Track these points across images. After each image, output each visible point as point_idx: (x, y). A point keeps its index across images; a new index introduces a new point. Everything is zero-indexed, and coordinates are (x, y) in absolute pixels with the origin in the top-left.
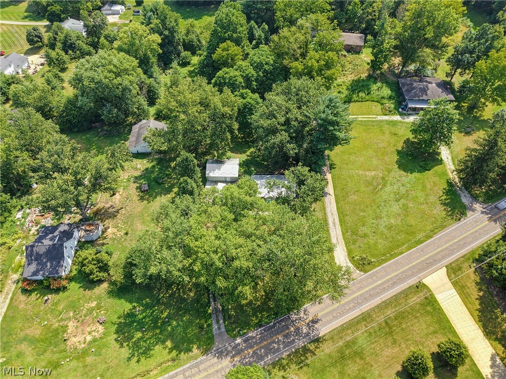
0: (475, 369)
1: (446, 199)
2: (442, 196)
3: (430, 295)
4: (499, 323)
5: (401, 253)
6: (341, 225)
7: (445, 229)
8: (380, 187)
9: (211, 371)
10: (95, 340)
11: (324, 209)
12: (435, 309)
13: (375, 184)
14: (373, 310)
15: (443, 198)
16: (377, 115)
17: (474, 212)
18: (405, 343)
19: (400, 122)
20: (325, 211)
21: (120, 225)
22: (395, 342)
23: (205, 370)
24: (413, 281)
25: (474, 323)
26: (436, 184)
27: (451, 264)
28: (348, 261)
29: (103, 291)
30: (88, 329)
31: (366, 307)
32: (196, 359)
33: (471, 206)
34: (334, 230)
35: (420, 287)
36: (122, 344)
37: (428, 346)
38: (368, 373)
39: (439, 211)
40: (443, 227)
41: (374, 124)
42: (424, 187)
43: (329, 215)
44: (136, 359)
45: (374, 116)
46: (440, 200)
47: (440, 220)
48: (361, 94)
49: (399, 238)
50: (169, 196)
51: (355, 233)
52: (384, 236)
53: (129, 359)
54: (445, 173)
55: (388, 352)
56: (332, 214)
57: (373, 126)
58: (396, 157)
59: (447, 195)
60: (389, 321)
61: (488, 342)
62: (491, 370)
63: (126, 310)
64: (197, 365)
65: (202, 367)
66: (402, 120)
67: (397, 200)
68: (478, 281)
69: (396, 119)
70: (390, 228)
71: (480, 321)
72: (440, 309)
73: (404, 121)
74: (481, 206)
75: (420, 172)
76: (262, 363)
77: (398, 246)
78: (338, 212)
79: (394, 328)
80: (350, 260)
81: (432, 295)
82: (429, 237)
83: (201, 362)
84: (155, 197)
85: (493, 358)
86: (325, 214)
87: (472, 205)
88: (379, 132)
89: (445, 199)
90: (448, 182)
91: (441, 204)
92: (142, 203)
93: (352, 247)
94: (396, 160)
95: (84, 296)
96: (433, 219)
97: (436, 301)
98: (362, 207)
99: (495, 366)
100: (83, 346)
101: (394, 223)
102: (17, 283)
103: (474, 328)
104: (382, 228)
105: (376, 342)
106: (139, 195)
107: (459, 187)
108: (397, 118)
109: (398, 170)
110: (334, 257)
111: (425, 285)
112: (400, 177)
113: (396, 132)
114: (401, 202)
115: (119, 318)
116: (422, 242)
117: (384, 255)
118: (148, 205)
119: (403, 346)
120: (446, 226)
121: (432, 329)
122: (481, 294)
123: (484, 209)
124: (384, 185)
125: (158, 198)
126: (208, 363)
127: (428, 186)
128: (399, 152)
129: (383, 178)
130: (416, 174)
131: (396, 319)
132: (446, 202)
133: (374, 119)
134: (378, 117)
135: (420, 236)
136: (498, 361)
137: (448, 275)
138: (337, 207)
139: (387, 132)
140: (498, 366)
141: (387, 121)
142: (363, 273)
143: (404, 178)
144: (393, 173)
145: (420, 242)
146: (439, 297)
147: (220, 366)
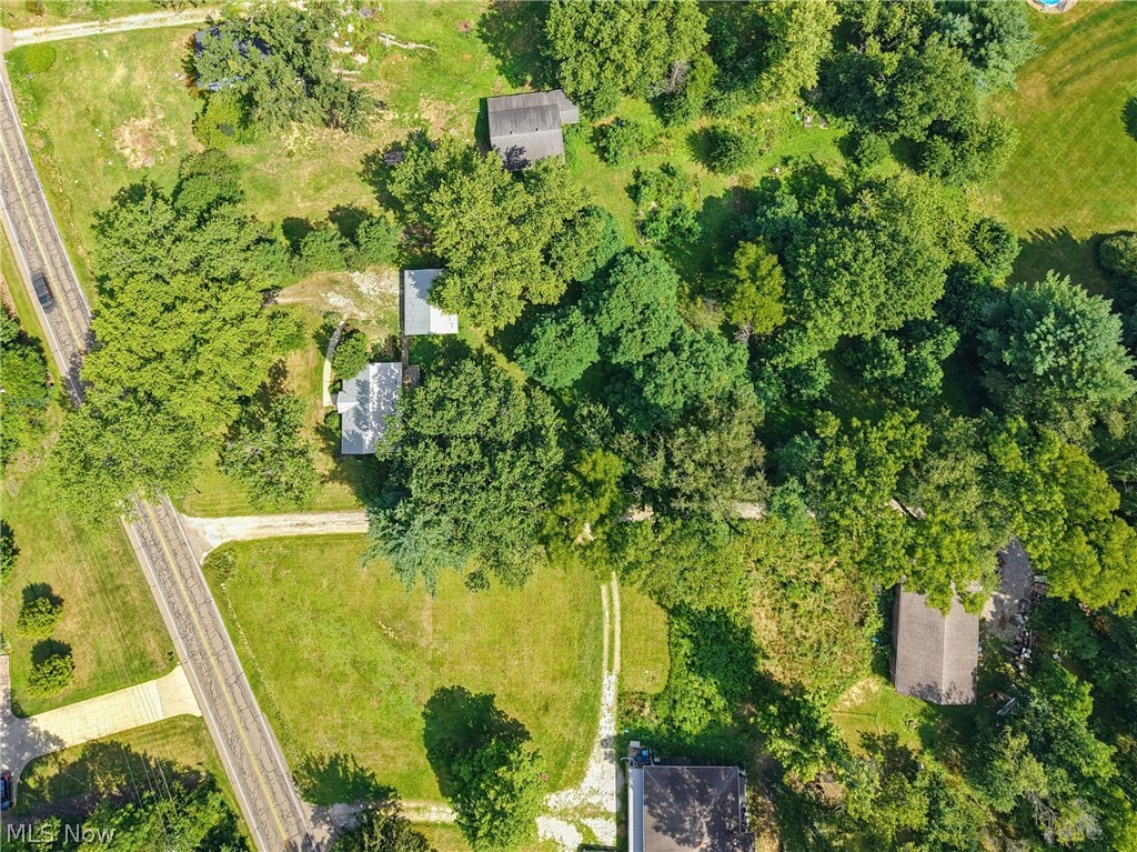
0: (45, 705)
1: (345, 769)
2: (355, 764)
3: (157, 672)
4: (106, 774)
5: (235, 640)
6: (299, 537)
7: (277, 741)
8: (391, 635)
9: (72, 326)
10: (125, 160)
11: (337, 509)
12: (133, 672)
13: (399, 625)
14: (138, 569)
15: (350, 765)
16: (621, 677)
17: (312, 820)
18: (88, 608)
19: (591, 733)
20: (331, 510)
21: (307, 138)
22: (92, 594)
23: (74, 318)
24: (180, 648)
25: (109, 732)
26: (389, 763)
27: (206, 728)
28: (225, 540)
29: (192, 149)
30: (139, 147)
31: (142, 557)
32: (89, 303)
33: (324, 818)
34: (289, 523)
35: (171, 660)
36: (116, 199)
37: (81, 644)
38: (54, 544)
39: (323, 746)
40: (284, 740)
41: (586, 661)
42: (386, 732)
43: (323, 517)
44: (96, 222)
45: (617, 666)
46: (345, 756)
47: (301, 740)
48: (686, 645)
49: (269, 646)
50: (376, 207)
51: (283, 561)
52: (273, 617)
53: (96, 214)
54: (414, 793)
55: (79, 581)
56: (324, 523)
57: (580, 658)
58: (474, 689)
59: (355, 775)
60: (121, 592)
61: (80, 743)
62: (42, 730)
63: (163, 190)
64: (81, 305)
65: (78, 313)
66: (598, 739)
67: (355, 664)
68: (174, 769)
69: (602, 722)
70: (291, 631)
71: (112, 741)
72: (134, 682)
73: (597, 745)
74: (325, 842)
75: (424, 736)
76: (76, 395)
77: (251, 639)
78: (328, 535)
79: (111, 598)
80: (226, 544)
81: (157, 675)
82: (265, 703)
83: (84, 312)
84: (371, 183)
85: (57, 741)
86: (325, 510)
87: (327, 823)
88: (557, 667)
89: (346, 767)
90: (389, 790)
91: (337, 755)
92: (359, 162)
93: (254, 552)
94: (468, 688)
95: (184, 125)
96: (304, 727)
97: (147, 679)
98: (341, 587)
99: (47, 740)
100: (118, 147)
101: (302, 643)
102: (208, 23)
103: (102, 727)
104: (291, 616)
105: (94, 564)
106: (378, 152)
107: (372, 810)
108: (608, 727)
109: (437, 685)
110: (234, 515)
111: (173, 669)
112: (417, 685)
113: (552, 712)
114: (349, 669)
115: (153, 184)
116: (255, 687)
117: (236, 609)
118: (354, 173)
119: (84, 606)
120: (284, 746)
121: (105, 658)
122: (152, 763)
123: (317, 846)
124: (395, 645)
125: (372, 188)
126: (82, 320)
127: (386, 743)
128: (488, 700)
129: (414, 646)
130: (421, 724)
131: (124, 603)
132: (340, 768)
133: (605, 664)
134: (614, 678)
135: (270, 687)
136: (54, 748)
137: (187, 715)
138: (341, 535)
139: (555, 688)
140: (46, 744)
141: (597, 697)
142: (201, 563)
143: (412, 694)
144: (428, 672)
145: (256, 682)
146: (151, 687)
147: (76, 337)
